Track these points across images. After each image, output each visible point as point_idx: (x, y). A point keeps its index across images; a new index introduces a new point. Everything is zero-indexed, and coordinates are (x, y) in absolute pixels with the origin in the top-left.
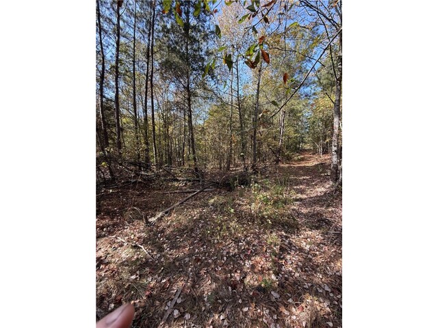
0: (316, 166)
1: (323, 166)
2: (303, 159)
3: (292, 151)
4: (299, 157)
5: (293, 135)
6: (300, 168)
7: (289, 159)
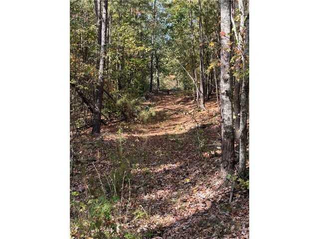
0: (192, 132)
1: (205, 131)
2: (160, 117)
3: (134, 94)
4: (153, 111)
5: (133, 47)
6: (157, 142)
7: (127, 116)
